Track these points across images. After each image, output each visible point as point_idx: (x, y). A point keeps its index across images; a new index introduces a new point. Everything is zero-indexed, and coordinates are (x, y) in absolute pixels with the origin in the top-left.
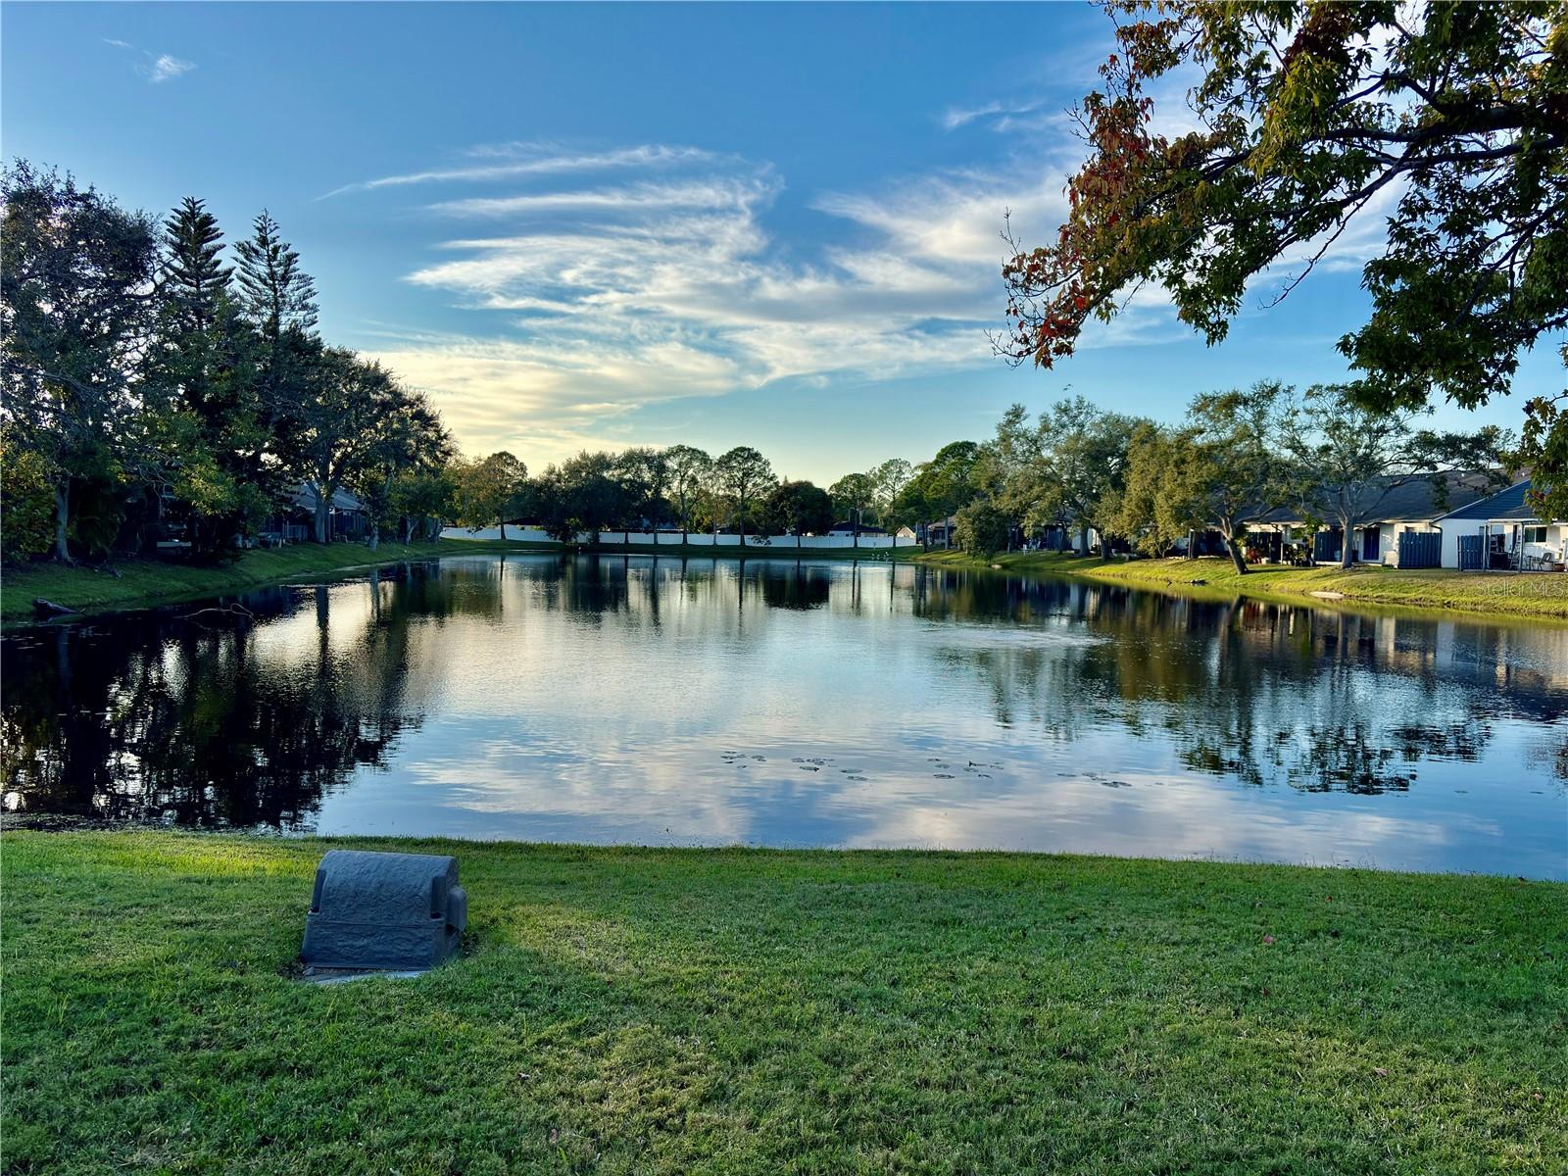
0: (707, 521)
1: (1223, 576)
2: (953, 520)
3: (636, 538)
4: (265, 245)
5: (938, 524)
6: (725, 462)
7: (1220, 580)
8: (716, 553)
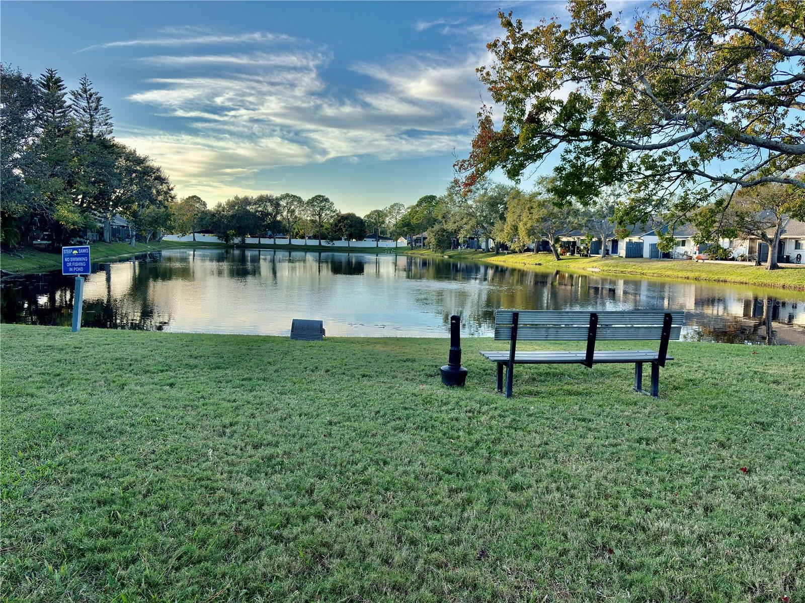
0: (301, 232)
1: (549, 261)
2: (425, 234)
3: (264, 241)
4: (85, 93)
5: (418, 236)
6: (311, 202)
7: (547, 263)
8: (306, 249)
